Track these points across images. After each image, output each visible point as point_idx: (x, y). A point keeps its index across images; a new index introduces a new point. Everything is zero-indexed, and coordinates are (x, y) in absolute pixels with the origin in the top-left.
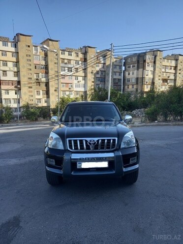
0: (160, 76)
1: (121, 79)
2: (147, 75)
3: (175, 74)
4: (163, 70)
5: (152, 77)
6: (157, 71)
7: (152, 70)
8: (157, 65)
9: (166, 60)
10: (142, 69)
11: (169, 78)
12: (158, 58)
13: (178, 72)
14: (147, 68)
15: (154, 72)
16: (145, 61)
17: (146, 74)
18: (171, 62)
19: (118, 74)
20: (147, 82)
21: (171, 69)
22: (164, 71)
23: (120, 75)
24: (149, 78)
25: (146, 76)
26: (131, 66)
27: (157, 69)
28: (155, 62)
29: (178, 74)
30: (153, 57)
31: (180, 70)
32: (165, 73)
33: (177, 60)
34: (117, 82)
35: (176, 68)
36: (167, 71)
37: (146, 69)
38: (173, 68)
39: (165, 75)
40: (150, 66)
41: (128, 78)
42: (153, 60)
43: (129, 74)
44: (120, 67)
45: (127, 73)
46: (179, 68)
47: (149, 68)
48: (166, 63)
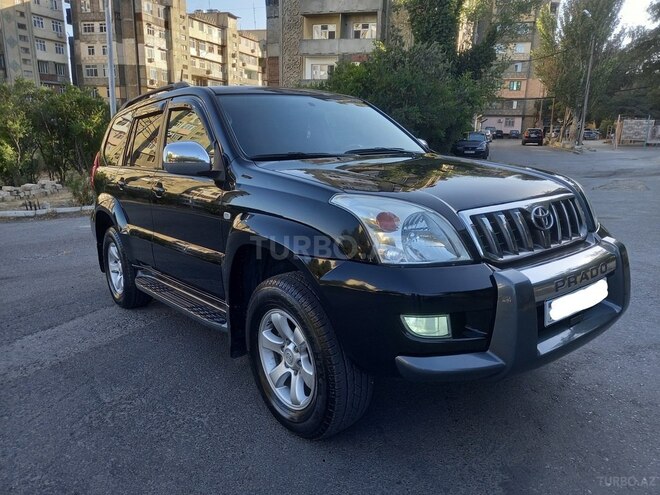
0: (185, 67)
1: (65, 65)
2: (150, 61)
3: (224, 65)
4: (193, 52)
5: (163, 66)
6: (176, 53)
7: (164, 46)
8: (176, 33)
9: (196, 23)
10: (133, 41)
11: (211, 76)
12: (175, 14)
13: (231, 61)
14: (148, 39)
15: (168, 55)
16: (138, 17)
17: (147, 57)
18: (210, 32)
19: (51, 46)
20: (152, 82)
21: (211, 50)
22: (195, 54)
23: (59, 50)
24: (158, 71)
25: (147, 64)
26: (97, 25)
27: (175, 45)
28: (167, 25)
29: (230, 66)
30: (162, 8)
31: (234, 56)
32: (197, 60)
33: (223, 28)
34: (52, 72)
35: (223, 49)
36: (203, 54)
37: (147, 41)
38: (216, 48)
39: (198, 66)
40: (157, 34)
41: (89, 63)
42: (162, 18)
43: (91, 51)
44: (57, 23)
45: (83, 48)
46: (230, 51)
47: (154, 41)
48: (196, 30)
